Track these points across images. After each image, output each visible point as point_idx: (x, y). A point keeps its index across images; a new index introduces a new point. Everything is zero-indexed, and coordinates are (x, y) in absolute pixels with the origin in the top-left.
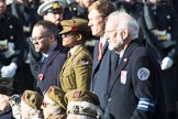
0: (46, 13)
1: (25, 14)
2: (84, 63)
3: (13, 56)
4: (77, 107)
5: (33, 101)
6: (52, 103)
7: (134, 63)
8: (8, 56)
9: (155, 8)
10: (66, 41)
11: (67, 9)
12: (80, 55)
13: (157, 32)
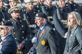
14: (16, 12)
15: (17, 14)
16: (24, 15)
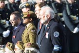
0: (23, 8)
1: (14, 8)
2: (33, 31)
3: (8, 27)
4: (28, 50)
5: (11, 47)
6: (19, 48)
7: (52, 30)
8: (6, 27)
9: (71, 5)
10: (25, 21)
11: (32, 6)
12: (31, 28)
13: (72, 16)
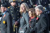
14: (14, 2)
15: (14, 3)
16: (19, 4)
